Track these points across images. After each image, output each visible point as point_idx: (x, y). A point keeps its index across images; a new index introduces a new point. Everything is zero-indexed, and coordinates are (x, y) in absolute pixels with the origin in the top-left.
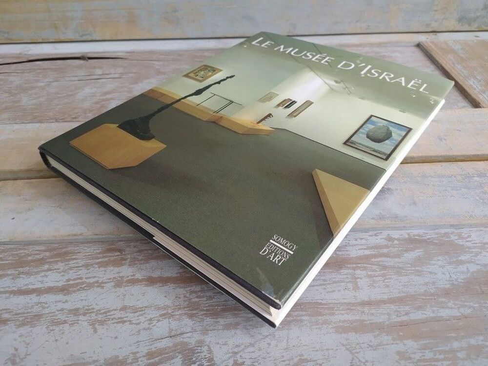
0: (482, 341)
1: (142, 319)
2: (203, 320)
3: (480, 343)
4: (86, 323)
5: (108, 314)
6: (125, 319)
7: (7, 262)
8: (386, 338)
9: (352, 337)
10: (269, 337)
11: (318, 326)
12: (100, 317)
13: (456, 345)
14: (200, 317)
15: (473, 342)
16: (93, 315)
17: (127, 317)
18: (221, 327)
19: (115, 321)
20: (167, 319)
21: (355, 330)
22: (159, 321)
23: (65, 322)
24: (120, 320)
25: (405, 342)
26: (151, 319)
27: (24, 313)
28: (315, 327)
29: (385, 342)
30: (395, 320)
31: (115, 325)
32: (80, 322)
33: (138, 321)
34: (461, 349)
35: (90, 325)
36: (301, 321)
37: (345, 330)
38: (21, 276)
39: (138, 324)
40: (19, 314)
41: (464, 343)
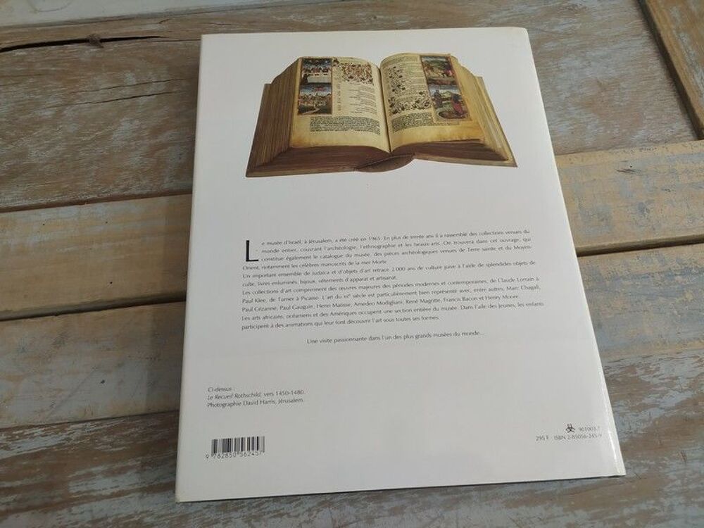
0: (654, 505)
1: (300, 509)
2: (366, 506)
3: (651, 507)
4: (239, 521)
5: (261, 507)
6: (282, 511)
7: (121, 449)
8: (556, 510)
9: (524, 511)
10: (438, 519)
11: (487, 502)
12: (254, 512)
13: (626, 511)
14: (363, 502)
15: (643, 507)
16: (245, 509)
17: (283, 509)
18: (386, 513)
19: (271, 515)
20: (328, 508)
21: (526, 502)
22: (318, 511)
23: (217, 522)
24: (276, 514)
25: (576, 512)
26: (309, 510)
27: (168, 515)
28: (484, 503)
29: (556, 515)
30: (567, 488)
31: (273, 519)
32: (233, 520)
33: (297, 513)
34: (631, 516)
35: (246, 522)
36: (469, 497)
37: (517, 504)
38: (146, 468)
39: (297, 516)
40: (162, 516)
41: (634, 510)
